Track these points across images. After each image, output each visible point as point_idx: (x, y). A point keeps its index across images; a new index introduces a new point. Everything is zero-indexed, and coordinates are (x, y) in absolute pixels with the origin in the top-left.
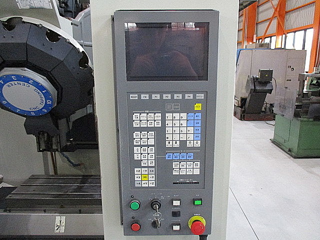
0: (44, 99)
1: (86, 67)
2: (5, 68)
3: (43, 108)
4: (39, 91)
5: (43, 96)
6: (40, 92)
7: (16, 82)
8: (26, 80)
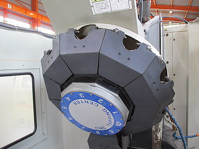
0: (113, 120)
1: (166, 80)
2: (73, 83)
3: (110, 129)
4: (108, 111)
5: (112, 117)
6: (110, 113)
7: (83, 100)
8: (95, 98)
